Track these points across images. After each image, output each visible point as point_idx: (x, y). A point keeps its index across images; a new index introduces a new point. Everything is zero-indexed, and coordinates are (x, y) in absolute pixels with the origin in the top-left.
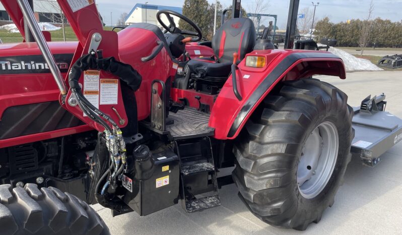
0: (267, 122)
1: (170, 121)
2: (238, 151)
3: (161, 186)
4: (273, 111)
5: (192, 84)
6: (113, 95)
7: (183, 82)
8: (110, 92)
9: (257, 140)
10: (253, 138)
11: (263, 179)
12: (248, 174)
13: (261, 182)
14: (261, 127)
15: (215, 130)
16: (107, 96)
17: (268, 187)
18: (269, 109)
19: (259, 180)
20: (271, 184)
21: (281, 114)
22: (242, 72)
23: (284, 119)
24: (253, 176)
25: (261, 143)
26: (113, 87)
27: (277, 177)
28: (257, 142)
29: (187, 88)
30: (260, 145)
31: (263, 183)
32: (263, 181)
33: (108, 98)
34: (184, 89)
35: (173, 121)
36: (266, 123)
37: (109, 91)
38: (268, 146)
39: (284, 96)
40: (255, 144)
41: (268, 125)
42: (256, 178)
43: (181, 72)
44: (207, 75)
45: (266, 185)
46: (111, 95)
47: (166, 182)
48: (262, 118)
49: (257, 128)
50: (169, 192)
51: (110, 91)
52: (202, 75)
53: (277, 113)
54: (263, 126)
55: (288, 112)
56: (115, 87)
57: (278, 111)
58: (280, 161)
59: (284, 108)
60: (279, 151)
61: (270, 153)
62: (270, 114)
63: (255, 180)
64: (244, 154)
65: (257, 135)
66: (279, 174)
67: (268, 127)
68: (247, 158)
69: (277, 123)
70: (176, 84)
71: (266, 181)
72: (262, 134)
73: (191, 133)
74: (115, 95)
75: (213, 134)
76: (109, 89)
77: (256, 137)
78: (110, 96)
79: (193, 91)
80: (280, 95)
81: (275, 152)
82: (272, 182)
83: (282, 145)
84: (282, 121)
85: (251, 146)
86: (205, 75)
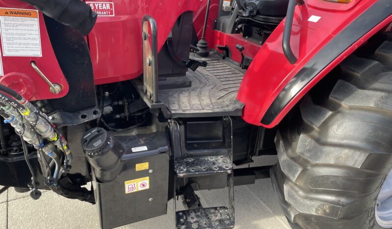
0: (340, 106)
1: (185, 83)
2: (281, 142)
3: (135, 190)
4: (354, 87)
5: (239, 26)
6: (29, 39)
7: (228, 22)
8: (21, 34)
9: (315, 134)
10: (306, 129)
11: (312, 199)
12: (290, 183)
13: (308, 202)
14: (326, 113)
15: (244, 108)
16: (18, 41)
17: (320, 213)
18: (347, 83)
19: (306, 198)
20: (325, 211)
21: (368, 96)
22: (309, 9)
23: (372, 105)
24: (297, 189)
25: (321, 142)
26: (28, 25)
27: (338, 203)
28: (313, 138)
29: (233, 32)
30: (317, 145)
31: (313, 206)
32: (313, 203)
33: (20, 44)
34: (228, 32)
35: (190, 82)
36: (336, 108)
37: (19, 32)
38: (332, 149)
39: (382, 60)
40: (309, 140)
41: (339, 112)
42: (301, 193)
43: (226, 7)
44: (258, 13)
45: (317, 210)
46: (25, 39)
47: (143, 185)
48: (330, 98)
49: (317, 114)
50: (150, 199)
51: (23, 32)
52: (251, 12)
53: (360, 91)
54: (330, 113)
55: (383, 94)
56: (32, 25)
57: (362, 88)
58: (348, 179)
59: (376, 85)
60: (350, 163)
61: (332, 162)
62: (346, 93)
63: (300, 196)
64: (290, 151)
65: (316, 126)
66: (343, 200)
67: (339, 116)
68: (292, 158)
69: (356, 112)
70: (219, 24)
71: (317, 204)
72: (325, 126)
73: (203, 109)
74: (34, 39)
75: (240, 114)
76: (19, 27)
77: (313, 129)
78: (22, 41)
79: (239, 37)
80: (374, 59)
81: (342, 162)
82: (327, 208)
83: (358, 153)
84: (368, 110)
85: (302, 142)
86: (255, 12)
